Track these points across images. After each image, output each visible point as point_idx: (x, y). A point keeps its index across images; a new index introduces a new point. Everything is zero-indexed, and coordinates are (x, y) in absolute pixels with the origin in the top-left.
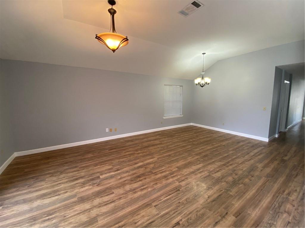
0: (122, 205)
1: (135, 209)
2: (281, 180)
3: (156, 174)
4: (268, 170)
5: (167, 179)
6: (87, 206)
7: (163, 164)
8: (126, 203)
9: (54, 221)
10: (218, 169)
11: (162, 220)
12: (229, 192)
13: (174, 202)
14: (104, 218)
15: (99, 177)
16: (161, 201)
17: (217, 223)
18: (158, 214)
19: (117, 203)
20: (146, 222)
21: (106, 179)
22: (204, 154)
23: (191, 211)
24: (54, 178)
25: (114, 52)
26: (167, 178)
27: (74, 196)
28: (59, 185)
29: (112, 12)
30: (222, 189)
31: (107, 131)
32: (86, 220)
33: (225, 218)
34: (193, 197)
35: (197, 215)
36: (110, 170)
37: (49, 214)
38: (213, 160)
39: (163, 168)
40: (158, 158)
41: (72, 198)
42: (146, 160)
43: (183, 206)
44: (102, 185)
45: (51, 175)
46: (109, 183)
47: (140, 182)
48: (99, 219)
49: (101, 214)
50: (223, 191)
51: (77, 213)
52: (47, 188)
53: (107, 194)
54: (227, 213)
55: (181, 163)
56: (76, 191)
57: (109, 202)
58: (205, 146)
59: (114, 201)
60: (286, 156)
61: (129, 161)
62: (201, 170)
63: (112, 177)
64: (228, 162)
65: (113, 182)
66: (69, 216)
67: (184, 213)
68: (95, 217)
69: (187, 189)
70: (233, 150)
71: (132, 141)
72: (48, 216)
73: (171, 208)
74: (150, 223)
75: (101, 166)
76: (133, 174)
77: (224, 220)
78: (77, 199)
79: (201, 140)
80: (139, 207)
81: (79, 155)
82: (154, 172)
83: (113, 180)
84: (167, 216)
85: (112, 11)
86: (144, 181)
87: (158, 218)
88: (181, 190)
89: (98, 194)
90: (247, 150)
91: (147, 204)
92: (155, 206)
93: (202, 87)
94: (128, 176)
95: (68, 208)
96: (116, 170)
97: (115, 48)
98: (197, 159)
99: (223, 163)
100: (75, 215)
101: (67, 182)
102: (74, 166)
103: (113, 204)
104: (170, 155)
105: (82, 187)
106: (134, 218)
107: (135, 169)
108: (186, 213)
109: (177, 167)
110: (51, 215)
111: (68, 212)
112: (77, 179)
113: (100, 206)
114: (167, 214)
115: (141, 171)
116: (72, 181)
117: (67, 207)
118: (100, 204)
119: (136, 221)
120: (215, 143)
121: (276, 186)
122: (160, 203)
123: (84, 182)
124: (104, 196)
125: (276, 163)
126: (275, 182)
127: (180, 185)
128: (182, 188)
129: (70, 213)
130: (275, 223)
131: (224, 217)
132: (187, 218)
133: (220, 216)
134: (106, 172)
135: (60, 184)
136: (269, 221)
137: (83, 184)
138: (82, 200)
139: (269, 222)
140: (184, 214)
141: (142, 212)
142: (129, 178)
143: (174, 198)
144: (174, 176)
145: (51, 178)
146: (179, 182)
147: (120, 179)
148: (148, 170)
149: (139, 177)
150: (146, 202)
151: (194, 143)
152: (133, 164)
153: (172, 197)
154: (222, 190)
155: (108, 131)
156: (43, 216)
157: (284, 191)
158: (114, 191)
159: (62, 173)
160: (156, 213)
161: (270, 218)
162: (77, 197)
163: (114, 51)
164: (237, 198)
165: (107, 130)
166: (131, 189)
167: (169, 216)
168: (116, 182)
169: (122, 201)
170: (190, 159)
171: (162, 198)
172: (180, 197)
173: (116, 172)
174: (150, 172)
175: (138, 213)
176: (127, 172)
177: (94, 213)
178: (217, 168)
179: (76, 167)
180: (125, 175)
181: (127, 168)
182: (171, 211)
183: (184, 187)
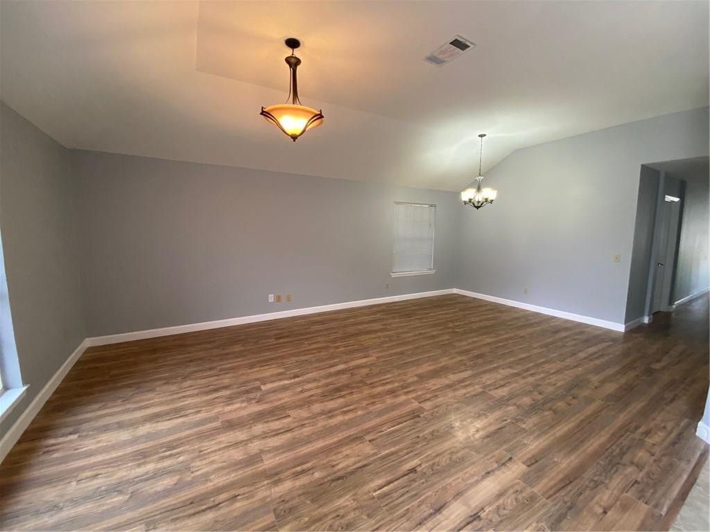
0: (308, 436)
1: (331, 444)
2: (637, 406)
3: (372, 385)
4: (611, 388)
5: (396, 396)
6: (240, 435)
7: (389, 369)
8: (314, 434)
9: (181, 459)
10: (502, 383)
11: (384, 464)
12: (519, 424)
13: (408, 436)
14: (276, 456)
15: (258, 389)
17: (488, 473)
18: (374, 454)
19: (296, 433)
20: (353, 466)
21: (274, 391)
22: (477, 352)
23: (441, 451)
24: (174, 388)
25: (294, 141)
26: (394, 394)
27: (215, 418)
28: (183, 399)
29: (293, 63)
30: (505, 418)
31: (270, 301)
32: (241, 458)
33: (506, 465)
34: (446, 429)
35: (450, 458)
36: (280, 376)
37: (170, 446)
39: (389, 376)
40: (378, 358)
41: (211, 422)
42: (352, 360)
43: (425, 443)
44: (267, 402)
45: (165, 381)
46: (280, 399)
47: (341, 400)
48: (264, 457)
49: (269, 450)
50: (509, 420)
51: (223, 446)
52: (161, 404)
53: (276, 418)
54: (511, 459)
55: (426, 368)
56: (216, 410)
57: (282, 431)
58: (480, 338)
59: (291, 429)
60: (659, 361)
61: (318, 360)
62: (468, 383)
63: (284, 388)
64: (528, 370)
65: (286, 397)
66: (209, 450)
67: (425, 455)
68: (257, 454)
69: (434, 414)
70: (541, 347)
71: (322, 322)
72: (169, 450)
73: (401, 445)
74: (361, 467)
75: (262, 368)
76: (327, 385)
77: (503, 468)
78: (220, 424)
79: (473, 325)
80: (340, 441)
81: (216, 348)
82: (369, 382)
83: (288, 393)
84: (393, 458)
85: (293, 61)
86: (349, 398)
87: (375, 461)
88: (422, 415)
89: (260, 417)
90: (573, 348)
91: (355, 436)
92: (370, 441)
93: (478, 207)
94: (317, 387)
95: (207, 438)
96: (292, 376)
97: (298, 132)
98: (461, 361)
99: (515, 371)
100: (219, 450)
101: (197, 395)
102: (208, 366)
103: (289, 435)
104: (402, 353)
105: (228, 405)
106: (330, 459)
107: (330, 375)
108: (430, 454)
109: (416, 375)
110: (174, 448)
111: (207, 444)
112: (216, 390)
113: (264, 436)
114: (393, 453)
115: (344, 379)
116: (207, 392)
117: (202, 436)
118: (264, 433)
119: (335, 463)
120: (502, 332)
121: (622, 418)
122: (380, 436)
123: (230, 395)
124: (272, 421)
125: (632, 374)
126: (621, 411)
127: (421, 408)
128: (425, 413)
129: (209, 445)
130: (607, 481)
131: (504, 464)
132: (431, 463)
133: (497, 462)
134: (272, 379)
135: (184, 397)
136: (595, 476)
137: (230, 400)
138: (230, 425)
139: (595, 479)
140: (427, 457)
141: (344, 449)
142: (319, 391)
143: (408, 429)
144: (410, 392)
145: (165, 388)
146: (420, 403)
147: (302, 392)
148: (358, 378)
149: (338, 390)
150: (352, 433)
151: (457, 330)
152: (327, 366)
153: (404, 427)
154: (506, 420)
155: (272, 300)
156: (160, 450)
157: (637, 428)
158: (290, 412)
159: (185, 378)
160: (373, 452)
161: (597, 471)
162: (220, 420)
163: (294, 137)
164: (536, 434)
165: (271, 298)
166: (323, 411)
167: (397, 457)
168: (294, 398)
169: (306, 431)
170: (444, 361)
171: (384, 428)
172: (419, 429)
173: (292, 381)
174: (362, 381)
175: (339, 451)
176: (315, 380)
177: (255, 447)
178: (502, 379)
179: (211, 369)
180: (310, 386)
181: (314, 373)
182: (401, 450)
183: (428, 411)
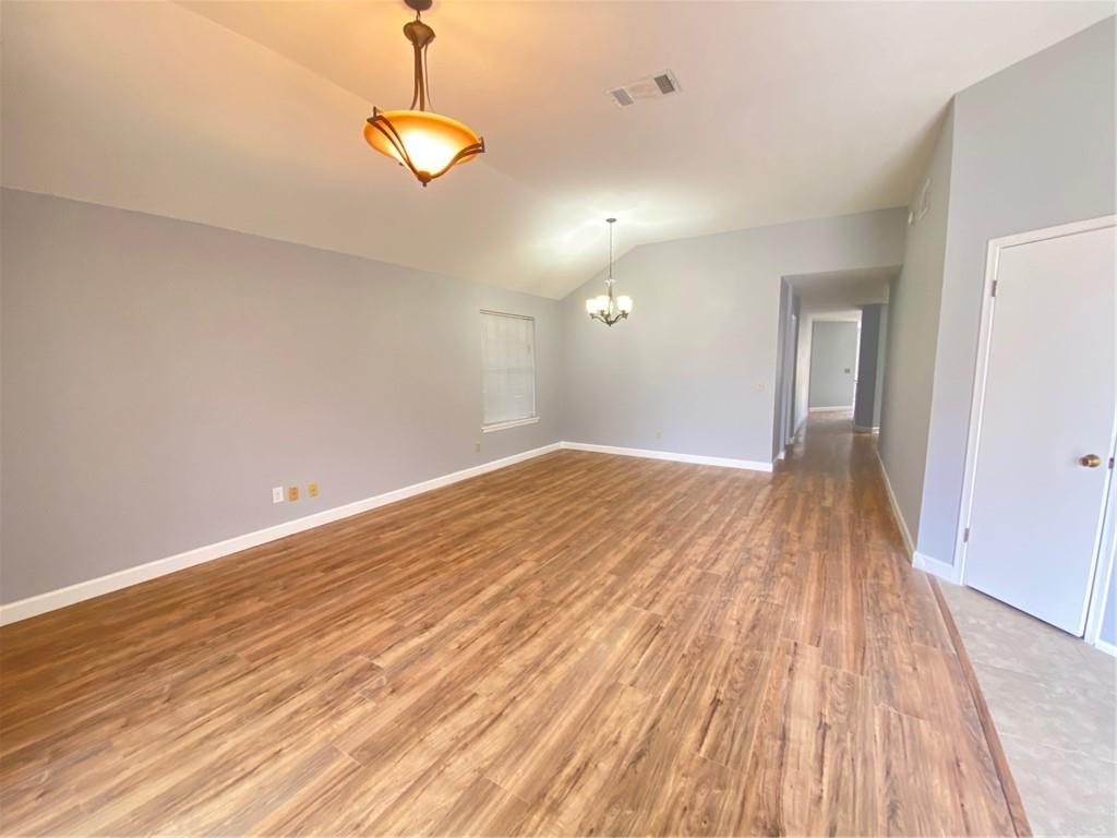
0: (536, 714)
1: (584, 712)
5: (610, 610)
6: (414, 762)
7: (567, 573)
8: (543, 707)
10: (713, 555)
11: (676, 708)
12: (770, 600)
13: (672, 658)
14: (512, 767)
15: (372, 668)
16: (637, 668)
17: (791, 669)
18: (654, 700)
19: (513, 716)
20: (640, 729)
21: (408, 662)
22: (654, 524)
23: (724, 663)
25: (425, 185)
26: (605, 608)
27: (328, 753)
29: (419, 36)
30: (752, 598)
31: (277, 501)
33: (798, 654)
34: (706, 633)
35: (741, 668)
36: (396, 634)
38: (688, 535)
40: (538, 560)
42: (502, 574)
43: (699, 661)
44: (412, 687)
46: (434, 673)
47: (538, 641)
48: (496, 777)
49: (492, 764)
50: (758, 600)
51: (397, 794)
53: (455, 706)
54: (796, 644)
56: (318, 736)
57: (486, 723)
59: (501, 714)
62: (677, 566)
63: (424, 653)
65: (441, 667)
68: (478, 780)
69: (676, 619)
73: (675, 675)
74: (652, 727)
76: (497, 623)
77: (798, 657)
78: (352, 760)
80: (591, 702)
83: (437, 660)
84: (681, 695)
85: (419, 32)
86: (546, 635)
87: (662, 708)
88: (663, 625)
89: (424, 714)
90: (743, 498)
91: (606, 686)
92: (632, 685)
93: (610, 323)
94: (482, 633)
96: (418, 627)
98: (647, 539)
100: (395, 806)
101: (239, 722)
103: (503, 727)
104: (565, 546)
105: (335, 717)
106: (600, 734)
107: (486, 608)
108: (717, 672)
109: (611, 572)
111: (357, 807)
112: (277, 701)
113: (461, 744)
114: (675, 690)
115: (514, 609)
116: (260, 711)
117: (333, 798)
118: (457, 739)
119: (613, 737)
121: (846, 565)
122: (639, 673)
123: (322, 697)
124: (453, 713)
125: (816, 516)
126: (839, 558)
127: (654, 615)
128: (666, 621)
130: (890, 636)
131: (795, 653)
132: (726, 683)
133: (788, 653)
134: (386, 643)
136: (876, 634)
137: (330, 706)
138: (377, 753)
140: (716, 677)
141: (607, 711)
143: (663, 649)
144: (621, 598)
147: (462, 648)
149: (519, 626)
150: (596, 683)
152: (468, 595)
153: (657, 649)
155: (282, 499)
158: (472, 688)
160: (649, 698)
161: (874, 628)
162: (345, 753)
163: (424, 178)
164: (794, 606)
165: (279, 495)
166: (526, 667)
167: (684, 694)
168: (457, 662)
169: (527, 706)
170: (628, 545)
171: (634, 660)
172: (677, 644)
173: (427, 635)
175: (602, 716)
176: (467, 623)
177: (462, 769)
178: (711, 550)
179: (225, 662)
180: (468, 634)
181: (455, 612)
182: (680, 680)
183: (665, 617)
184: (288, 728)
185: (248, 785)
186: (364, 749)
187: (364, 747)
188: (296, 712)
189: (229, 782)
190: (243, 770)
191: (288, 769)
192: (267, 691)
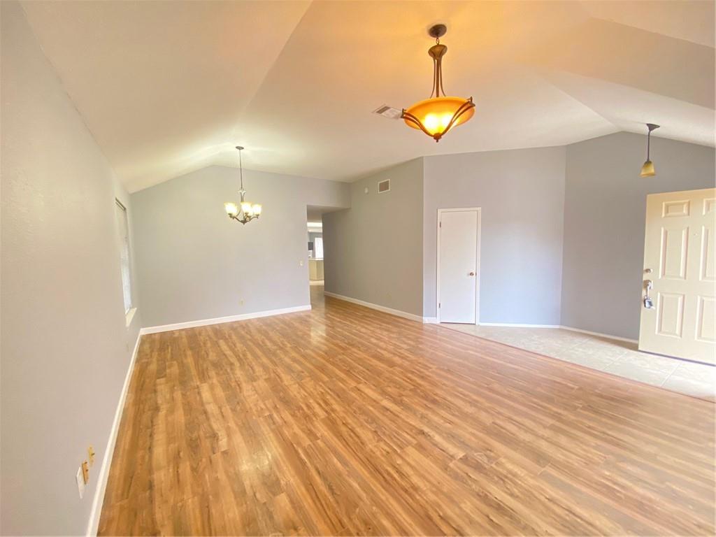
15: (465, 460)
25: (437, 141)
27: (545, 476)
29: (437, 53)
44: (484, 442)
56: (532, 481)
85: (437, 49)
93: (244, 222)
97: (442, 131)
163: (437, 137)
184: (528, 498)
185: (578, 510)
186: (539, 461)
187: (538, 462)
188: (512, 495)
189: (579, 520)
190: (567, 515)
191: (561, 493)
192: (488, 517)
